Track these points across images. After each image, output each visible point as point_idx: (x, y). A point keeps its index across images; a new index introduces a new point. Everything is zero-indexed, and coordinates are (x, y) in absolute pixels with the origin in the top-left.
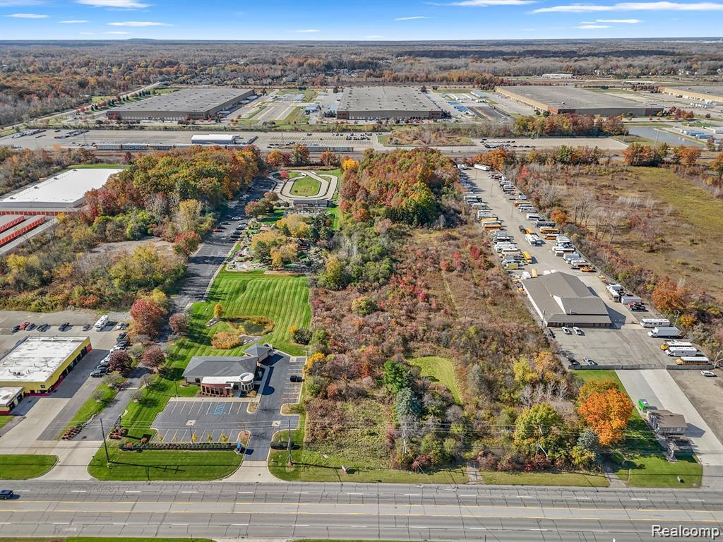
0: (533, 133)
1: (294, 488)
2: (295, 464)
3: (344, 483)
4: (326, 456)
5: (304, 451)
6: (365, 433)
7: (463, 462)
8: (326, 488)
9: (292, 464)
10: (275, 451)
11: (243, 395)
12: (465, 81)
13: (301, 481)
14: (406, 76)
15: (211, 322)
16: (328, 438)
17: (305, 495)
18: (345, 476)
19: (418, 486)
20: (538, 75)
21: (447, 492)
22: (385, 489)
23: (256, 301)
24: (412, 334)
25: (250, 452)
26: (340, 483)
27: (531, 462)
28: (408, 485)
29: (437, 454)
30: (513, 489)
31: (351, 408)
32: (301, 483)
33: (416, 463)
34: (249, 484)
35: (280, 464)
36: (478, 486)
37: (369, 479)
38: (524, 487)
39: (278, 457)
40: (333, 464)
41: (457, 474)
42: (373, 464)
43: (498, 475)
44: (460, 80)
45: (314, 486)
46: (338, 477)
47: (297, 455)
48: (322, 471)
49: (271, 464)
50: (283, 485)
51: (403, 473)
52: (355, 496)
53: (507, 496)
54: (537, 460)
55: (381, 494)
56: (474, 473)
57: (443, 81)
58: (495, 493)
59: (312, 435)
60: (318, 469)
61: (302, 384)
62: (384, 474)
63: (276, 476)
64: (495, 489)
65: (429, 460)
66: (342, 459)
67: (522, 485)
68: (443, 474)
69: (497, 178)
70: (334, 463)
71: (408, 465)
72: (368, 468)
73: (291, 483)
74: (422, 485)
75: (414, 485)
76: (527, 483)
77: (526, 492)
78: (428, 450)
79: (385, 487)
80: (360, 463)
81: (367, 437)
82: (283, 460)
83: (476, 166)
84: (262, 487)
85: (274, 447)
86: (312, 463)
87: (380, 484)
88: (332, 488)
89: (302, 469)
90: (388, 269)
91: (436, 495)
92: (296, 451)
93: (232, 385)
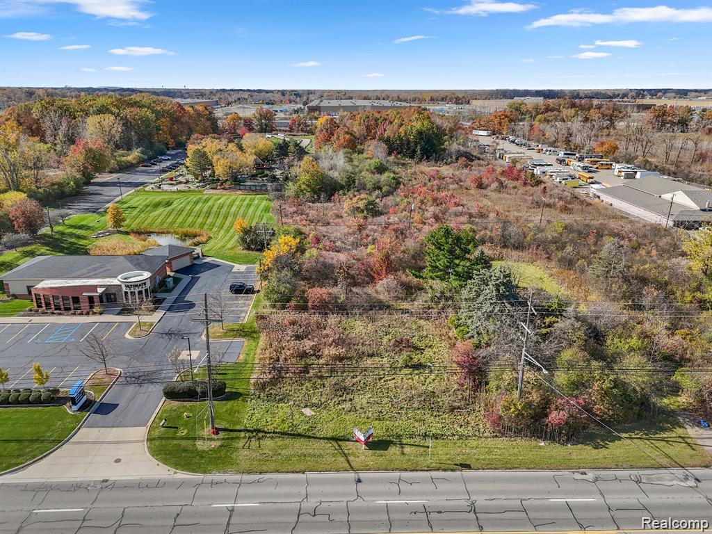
1: (215, 491)
2: (225, 430)
3: (363, 475)
4: (308, 412)
5: (251, 404)
7: (671, 417)
8: (313, 489)
9: (217, 431)
10: (175, 404)
11: (126, 311)
12: (437, 100)
13: (238, 472)
14: (377, 96)
16: (312, 372)
17: (244, 511)
18: (362, 454)
19: (578, 476)
21: (671, 490)
23: (185, 213)
25: (105, 409)
26: (352, 475)
29: (607, 393)
32: (238, 477)
33: (555, 417)
34: (76, 487)
35: (183, 432)
37: (433, 462)
39: (179, 417)
40: (329, 429)
41: (672, 446)
42: (434, 425)
44: (432, 100)
45: (278, 483)
46: (343, 459)
47: (231, 412)
48: (299, 446)
49: (156, 433)
50: (181, 484)
51: (524, 447)
52: (399, 509)
55: (480, 501)
59: (273, 369)
60: (288, 441)
61: (254, 296)
62: (474, 449)
63: (165, 462)
66: (350, 417)
68: (627, 446)
69: (504, 139)
70: (331, 425)
71: (533, 423)
72: (425, 436)
73: (209, 478)
74: (591, 475)
75: (566, 473)
79: (481, 480)
80: (401, 425)
81: (406, 371)
82: (193, 423)
83: (474, 132)
85: (171, 394)
86: (271, 428)
87: (467, 473)
89: (241, 443)
90: (393, 179)
91: (645, 499)
92: (230, 403)
93: (100, 290)
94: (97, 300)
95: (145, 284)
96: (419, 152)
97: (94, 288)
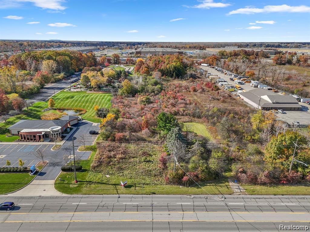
0: (226, 57)
1: (74, 200)
2: (80, 181)
3: (121, 196)
4: (108, 176)
5: (90, 173)
6: (142, 160)
7: (226, 179)
8: (104, 199)
9: (77, 182)
10: (65, 173)
11: (51, 140)
12: (192, 48)
13: (82, 194)
14: (167, 46)
15: (46, 110)
16: (111, 163)
17: (82, 205)
18: (122, 189)
19: (188, 197)
20: (223, 47)
21: (216, 201)
22: (158, 200)
23: (78, 101)
24: (176, 111)
25: (42, 174)
26: (117, 195)
27: (286, 177)
28: (180, 196)
29: (203, 171)
30: (275, 198)
31: (132, 147)
32: (82, 196)
33: (185, 178)
34: (31, 198)
35: (66, 182)
36: (243, 196)
37: (144, 192)
38: (284, 196)
39: (66, 177)
40: (113, 182)
41: (222, 188)
42: (148, 180)
43: (258, 188)
44: (190, 47)
45: (94, 198)
46: (116, 191)
47: (83, 176)
48: (103, 187)
49: (57, 182)
50: (64, 197)
51: (175, 187)
52: (129, 205)
53: (272, 204)
54: (291, 174)
55: (155, 203)
56: (237, 187)
57: (183, 48)
58: (259, 202)
59: (99, 162)
60: (99, 185)
61: (98, 135)
62: (158, 188)
63: (59, 191)
64: (260, 198)
65: (197, 176)
66: (122, 178)
67: (283, 195)
69: (213, 68)
70: (115, 180)
71: (178, 180)
72: (144, 184)
73: (73, 196)
74: (193, 196)
75: (185, 196)
76: (286, 193)
77: (288, 200)
78: (195, 168)
80: (137, 181)
81: (144, 163)
82: (70, 179)
83: (202, 64)
84: (43, 200)
85: (64, 170)
86: (94, 181)
87: (154, 195)
88: (110, 199)
89: (84, 185)
90: (160, 88)
91: (206, 204)
92: (83, 173)
93: (43, 133)
94: (42, 137)
95: (59, 131)
96: (174, 75)
97: (41, 132)
